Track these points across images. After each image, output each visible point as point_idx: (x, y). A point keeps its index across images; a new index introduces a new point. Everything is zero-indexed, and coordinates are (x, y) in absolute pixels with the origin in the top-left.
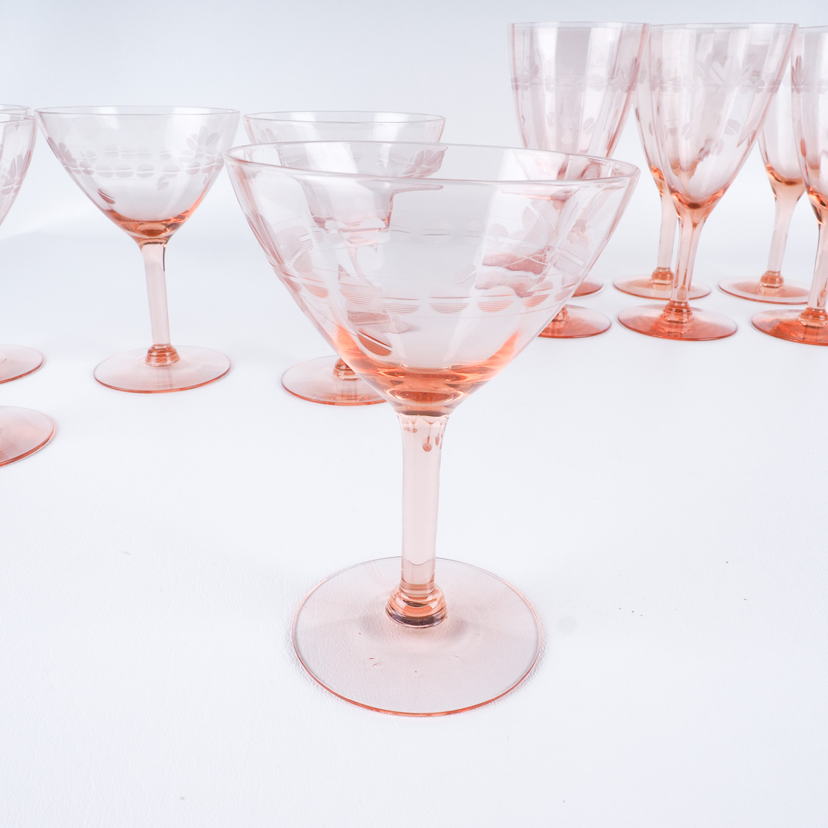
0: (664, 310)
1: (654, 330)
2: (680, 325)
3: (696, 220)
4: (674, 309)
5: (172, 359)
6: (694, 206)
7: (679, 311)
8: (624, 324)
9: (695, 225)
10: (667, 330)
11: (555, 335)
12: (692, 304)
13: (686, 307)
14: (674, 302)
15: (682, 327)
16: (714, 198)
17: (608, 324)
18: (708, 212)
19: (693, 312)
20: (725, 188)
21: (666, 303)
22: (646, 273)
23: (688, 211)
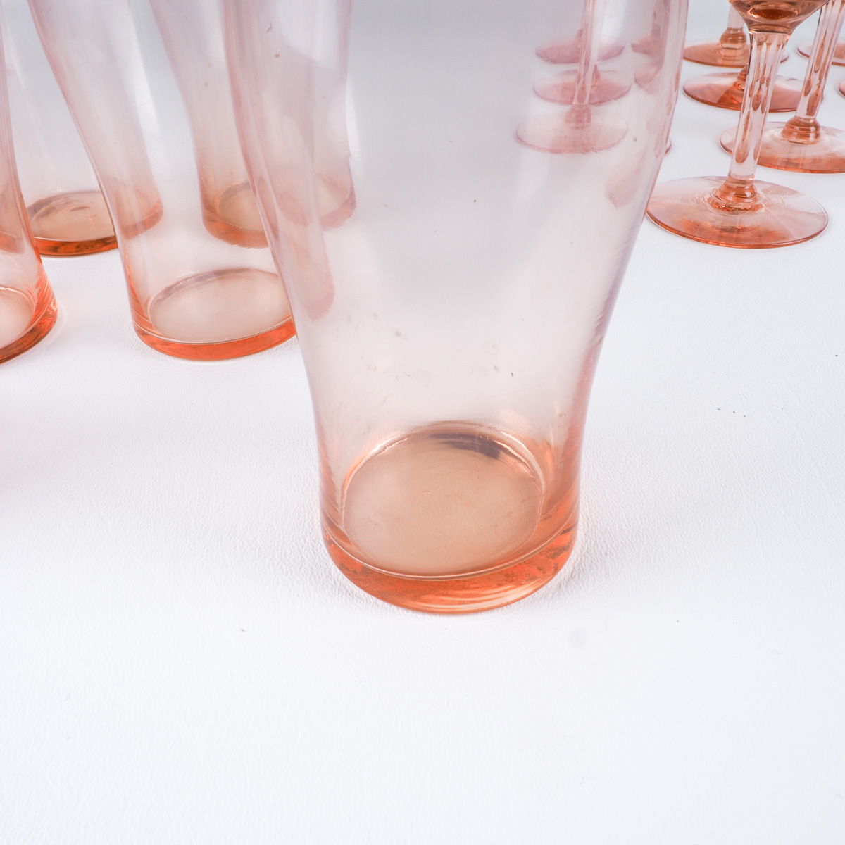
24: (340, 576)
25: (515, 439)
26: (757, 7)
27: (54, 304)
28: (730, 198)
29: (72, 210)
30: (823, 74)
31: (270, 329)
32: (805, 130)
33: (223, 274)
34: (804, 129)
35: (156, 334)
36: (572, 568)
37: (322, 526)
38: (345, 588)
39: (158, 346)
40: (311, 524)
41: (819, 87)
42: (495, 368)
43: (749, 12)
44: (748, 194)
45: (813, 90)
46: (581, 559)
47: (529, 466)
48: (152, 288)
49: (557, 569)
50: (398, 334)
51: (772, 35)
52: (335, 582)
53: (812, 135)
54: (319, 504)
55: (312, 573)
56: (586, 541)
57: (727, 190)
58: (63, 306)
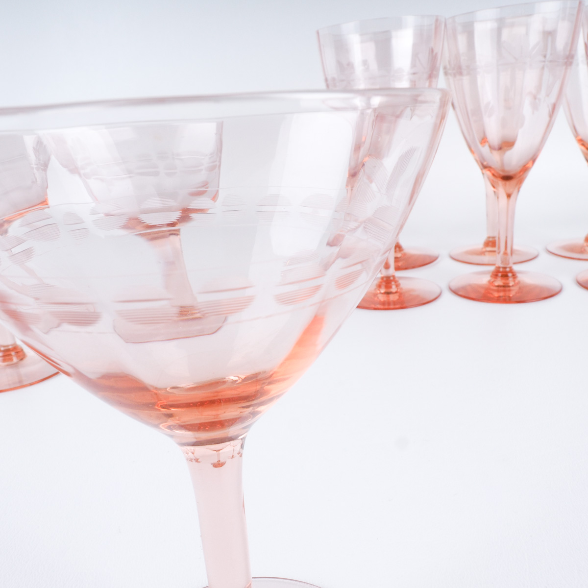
0: (491, 276)
1: (484, 296)
2: (507, 289)
3: (509, 191)
4: (500, 274)
5: (18, 357)
6: (507, 178)
7: (505, 276)
8: (456, 292)
9: (509, 196)
10: (496, 294)
11: (392, 307)
12: (516, 268)
13: (511, 271)
14: (499, 268)
15: (510, 290)
16: (525, 169)
17: (438, 291)
18: (521, 182)
19: (518, 275)
20: (533, 160)
21: (492, 268)
22: (478, 242)
23: (500, 183)
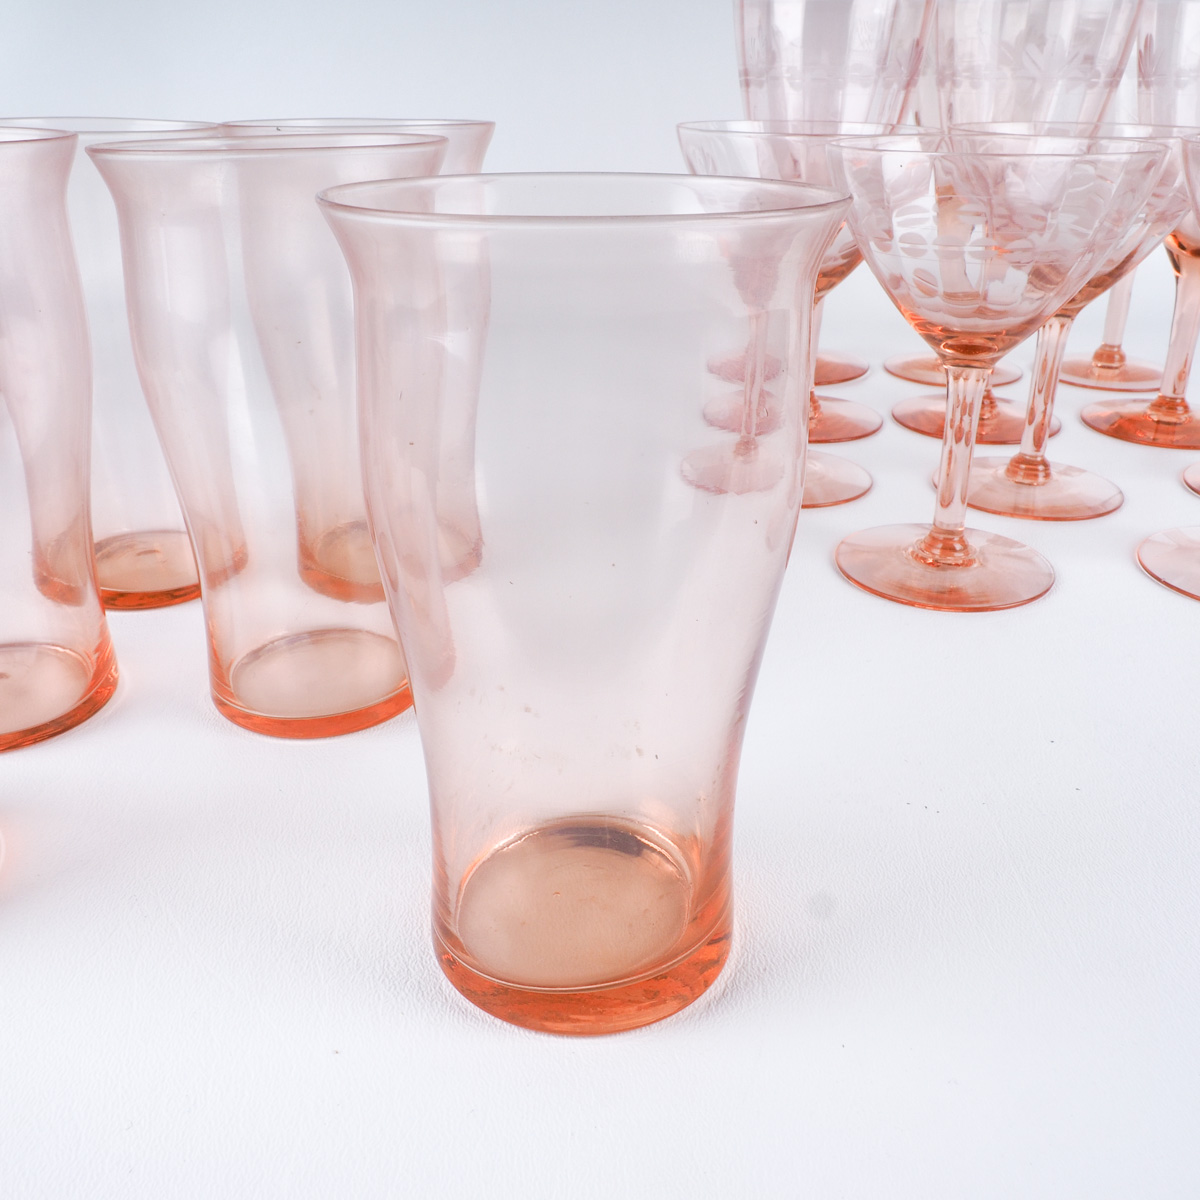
8: (902, 422)
12: (997, 393)
17: (878, 421)
19: (999, 404)
24: (453, 992)
25: (663, 837)
26: (950, 342)
27: (116, 670)
28: (937, 552)
29: (139, 554)
30: (1050, 398)
31: (377, 701)
32: (1032, 470)
33: (319, 636)
34: (1030, 469)
35: (238, 705)
36: (723, 986)
37: (434, 932)
38: (458, 1005)
39: (241, 720)
40: (419, 932)
41: (1044, 416)
42: (639, 751)
43: (942, 346)
44: (958, 547)
45: (1038, 418)
46: (736, 975)
47: (676, 864)
48: (238, 649)
49: (707, 985)
50: (527, 710)
51: (968, 370)
52: (446, 998)
53: (1041, 475)
54: (430, 909)
55: (420, 988)
56: (743, 955)
57: (932, 541)
58: (126, 673)
